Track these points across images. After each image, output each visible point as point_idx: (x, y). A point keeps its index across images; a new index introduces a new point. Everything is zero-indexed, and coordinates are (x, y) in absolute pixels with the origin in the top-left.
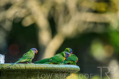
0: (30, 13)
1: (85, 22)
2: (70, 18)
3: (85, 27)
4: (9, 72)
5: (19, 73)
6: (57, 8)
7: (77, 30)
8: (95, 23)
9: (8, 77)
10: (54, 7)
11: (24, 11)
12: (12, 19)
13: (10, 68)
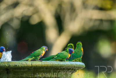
0: (37, 11)
1: (91, 20)
2: (76, 16)
3: (91, 24)
4: (16, 70)
5: (25, 70)
6: (64, 6)
7: (83, 28)
8: (101, 21)
9: (15, 74)
10: (60, 6)
11: (31, 9)
12: (20, 17)
13: (16, 66)
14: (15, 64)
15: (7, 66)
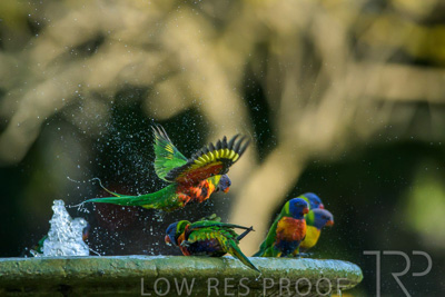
1: (380, 103)
2: (325, 87)
4: (99, 289)
6: (277, 50)
7: (350, 132)
10: (263, 48)
11: (152, 61)
12: (111, 95)
13: (100, 273)
14: (95, 266)
15: (62, 277)
